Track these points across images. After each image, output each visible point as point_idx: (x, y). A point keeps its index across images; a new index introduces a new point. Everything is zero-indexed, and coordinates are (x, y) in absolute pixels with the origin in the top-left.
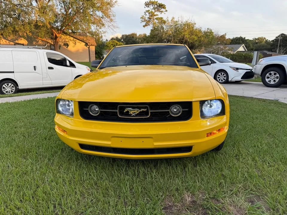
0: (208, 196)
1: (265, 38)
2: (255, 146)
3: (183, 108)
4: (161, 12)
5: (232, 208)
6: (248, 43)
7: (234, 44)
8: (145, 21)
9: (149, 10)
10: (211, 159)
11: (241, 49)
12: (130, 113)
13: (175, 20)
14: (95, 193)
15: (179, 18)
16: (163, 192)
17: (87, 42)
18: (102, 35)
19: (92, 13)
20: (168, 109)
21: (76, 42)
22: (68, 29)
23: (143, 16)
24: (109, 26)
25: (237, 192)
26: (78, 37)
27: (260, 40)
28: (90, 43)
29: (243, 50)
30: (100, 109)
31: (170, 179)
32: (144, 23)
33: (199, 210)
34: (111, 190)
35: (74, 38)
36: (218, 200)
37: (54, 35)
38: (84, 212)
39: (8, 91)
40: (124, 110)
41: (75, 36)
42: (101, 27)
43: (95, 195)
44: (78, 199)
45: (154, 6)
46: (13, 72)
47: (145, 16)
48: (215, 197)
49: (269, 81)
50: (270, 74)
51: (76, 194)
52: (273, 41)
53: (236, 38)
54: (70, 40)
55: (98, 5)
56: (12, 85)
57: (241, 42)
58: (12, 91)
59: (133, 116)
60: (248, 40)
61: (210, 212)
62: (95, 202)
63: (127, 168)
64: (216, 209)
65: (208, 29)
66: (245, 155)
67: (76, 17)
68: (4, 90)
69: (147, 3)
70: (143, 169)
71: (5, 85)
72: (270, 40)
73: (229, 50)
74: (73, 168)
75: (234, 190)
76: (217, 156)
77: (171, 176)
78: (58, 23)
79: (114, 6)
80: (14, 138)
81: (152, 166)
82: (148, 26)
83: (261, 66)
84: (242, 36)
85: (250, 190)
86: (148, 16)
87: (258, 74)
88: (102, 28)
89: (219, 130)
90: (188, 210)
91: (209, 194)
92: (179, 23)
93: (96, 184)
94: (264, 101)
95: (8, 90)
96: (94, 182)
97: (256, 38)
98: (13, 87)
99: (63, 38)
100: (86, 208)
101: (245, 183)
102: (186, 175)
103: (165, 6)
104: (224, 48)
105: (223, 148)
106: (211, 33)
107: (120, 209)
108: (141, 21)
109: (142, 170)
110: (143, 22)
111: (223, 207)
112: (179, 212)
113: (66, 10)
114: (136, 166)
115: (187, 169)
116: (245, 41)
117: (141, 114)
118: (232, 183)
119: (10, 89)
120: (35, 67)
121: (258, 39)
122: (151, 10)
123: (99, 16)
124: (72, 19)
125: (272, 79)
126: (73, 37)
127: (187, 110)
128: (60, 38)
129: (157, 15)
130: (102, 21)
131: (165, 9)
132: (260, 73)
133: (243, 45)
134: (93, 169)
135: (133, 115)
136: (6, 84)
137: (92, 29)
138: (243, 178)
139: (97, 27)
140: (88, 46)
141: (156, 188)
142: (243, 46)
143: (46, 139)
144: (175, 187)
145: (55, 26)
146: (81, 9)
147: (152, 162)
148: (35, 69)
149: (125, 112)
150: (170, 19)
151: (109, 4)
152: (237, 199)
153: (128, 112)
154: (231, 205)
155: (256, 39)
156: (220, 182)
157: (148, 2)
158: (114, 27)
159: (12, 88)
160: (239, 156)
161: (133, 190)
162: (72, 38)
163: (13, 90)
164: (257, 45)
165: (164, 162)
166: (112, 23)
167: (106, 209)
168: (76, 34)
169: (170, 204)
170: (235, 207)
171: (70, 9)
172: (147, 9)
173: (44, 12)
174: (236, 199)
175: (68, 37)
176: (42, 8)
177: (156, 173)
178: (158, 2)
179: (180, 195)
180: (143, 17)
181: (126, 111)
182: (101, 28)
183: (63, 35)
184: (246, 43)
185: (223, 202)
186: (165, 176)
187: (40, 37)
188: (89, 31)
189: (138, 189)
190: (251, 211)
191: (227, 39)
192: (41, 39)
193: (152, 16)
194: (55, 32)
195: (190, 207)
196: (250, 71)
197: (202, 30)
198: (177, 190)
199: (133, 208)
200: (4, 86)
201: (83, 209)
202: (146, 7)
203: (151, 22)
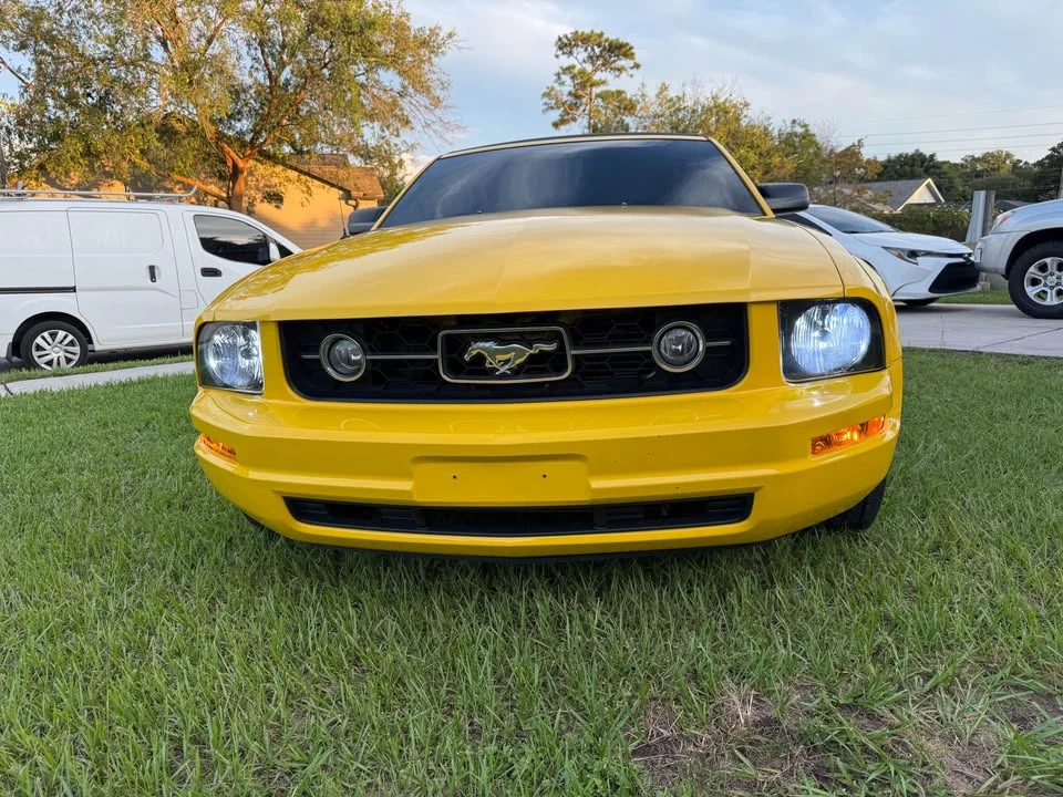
0: (828, 701)
1: (1008, 155)
2: (1010, 511)
3: (708, 337)
4: (618, 70)
5: (933, 745)
6: (945, 173)
7: (891, 178)
8: (558, 108)
9: (574, 67)
10: (829, 559)
11: (922, 194)
12: (488, 365)
13: (672, 93)
14: (351, 693)
15: (684, 85)
16: (637, 688)
17: (349, 185)
18: (405, 156)
19: (362, 79)
20: (648, 342)
21: (309, 188)
22: (280, 141)
23: (553, 89)
24: (428, 125)
25: (953, 682)
26: (316, 170)
27: (992, 161)
28: (358, 189)
29: (930, 200)
30: (365, 353)
31: (664, 636)
32: (555, 115)
33: (791, 756)
34: (415, 679)
35: (301, 172)
36: (871, 716)
37: (230, 164)
38: (299, 771)
39: (56, 359)
40: (465, 350)
41: (306, 168)
42: (397, 130)
43: (349, 704)
44: (278, 718)
45: (589, 49)
46: (73, 289)
47: (557, 87)
48: (860, 700)
49: (1038, 295)
50: (1043, 268)
51: (270, 701)
52: (1040, 163)
53: (901, 156)
54: (289, 180)
55: (388, 48)
56: (70, 337)
57: (921, 170)
58: (69, 361)
59: (504, 376)
60: (945, 163)
61: (841, 765)
62: (347, 732)
63: (486, 598)
64: (865, 749)
65: (794, 122)
66: (975, 545)
67: (306, 96)
68: (39, 357)
69: (565, 41)
70: (550, 599)
71: (43, 338)
72: (1032, 161)
73: (876, 202)
74: (267, 603)
75: (940, 672)
76: (856, 547)
77: (668, 626)
78: (244, 121)
79: (443, 49)
80: (48, 506)
81: (589, 587)
82: (573, 123)
83: (1007, 238)
84: (921, 151)
85: (1007, 671)
86: (569, 84)
87: (996, 272)
88: (401, 132)
89: (864, 428)
90: (745, 756)
91: (831, 692)
92: (685, 104)
93: (356, 661)
94: (1028, 361)
95: (54, 356)
96: (348, 654)
97: (976, 156)
98: (72, 343)
99: (259, 174)
100: (307, 754)
101: (983, 645)
102: (730, 620)
103: (631, 48)
104: (856, 194)
105: (877, 521)
106: (807, 137)
107: (451, 754)
108: (545, 107)
109: (544, 603)
110: (552, 108)
111: (899, 743)
112: (704, 765)
113: (270, 73)
114: (521, 590)
115: (732, 598)
116: (934, 167)
117: (535, 364)
118: (930, 649)
119: (62, 354)
120: (152, 269)
121: (984, 159)
122: (578, 67)
123: (391, 90)
124: (291, 106)
125: (1052, 288)
126: (296, 169)
127: (727, 343)
128: (251, 173)
129: (604, 82)
130: (401, 109)
131: (633, 59)
132: (1002, 264)
133: (929, 180)
134: (346, 604)
135: (502, 370)
136: (46, 334)
137: (365, 138)
138: (975, 629)
139: (383, 131)
140: (353, 203)
141: (604, 671)
142: (928, 186)
143: (169, 506)
144: (683, 666)
145: (231, 133)
146: (326, 65)
147: (588, 573)
148: (153, 277)
149: (467, 357)
150: (652, 92)
151: (424, 43)
152: (955, 708)
153: (480, 358)
154: (931, 736)
155: (975, 160)
156: (876, 643)
157: (569, 36)
158: (446, 125)
159: (70, 349)
160: (948, 547)
161: (509, 681)
162: (293, 174)
163: (75, 354)
164: (980, 179)
165: (638, 577)
166: (437, 111)
167: (392, 756)
168: (307, 157)
169: (666, 733)
170: (948, 740)
171: (284, 67)
172: (565, 61)
173: (191, 82)
174: (949, 709)
175: (279, 168)
176: (184, 66)
177: (602, 613)
178: (605, 36)
179: (707, 695)
180: (553, 93)
181: (474, 353)
182: (398, 135)
183: (261, 162)
184: (939, 175)
185: (897, 721)
186: (641, 628)
187: (180, 173)
188: (355, 144)
189: (528, 674)
190: (1024, 754)
191: (869, 162)
192: (181, 179)
193: (583, 86)
194: (232, 153)
195: (751, 744)
196: (961, 260)
197: (770, 129)
198: (694, 676)
199: (505, 749)
200: (39, 340)
201: (297, 757)
202: (561, 57)
203: (582, 108)
